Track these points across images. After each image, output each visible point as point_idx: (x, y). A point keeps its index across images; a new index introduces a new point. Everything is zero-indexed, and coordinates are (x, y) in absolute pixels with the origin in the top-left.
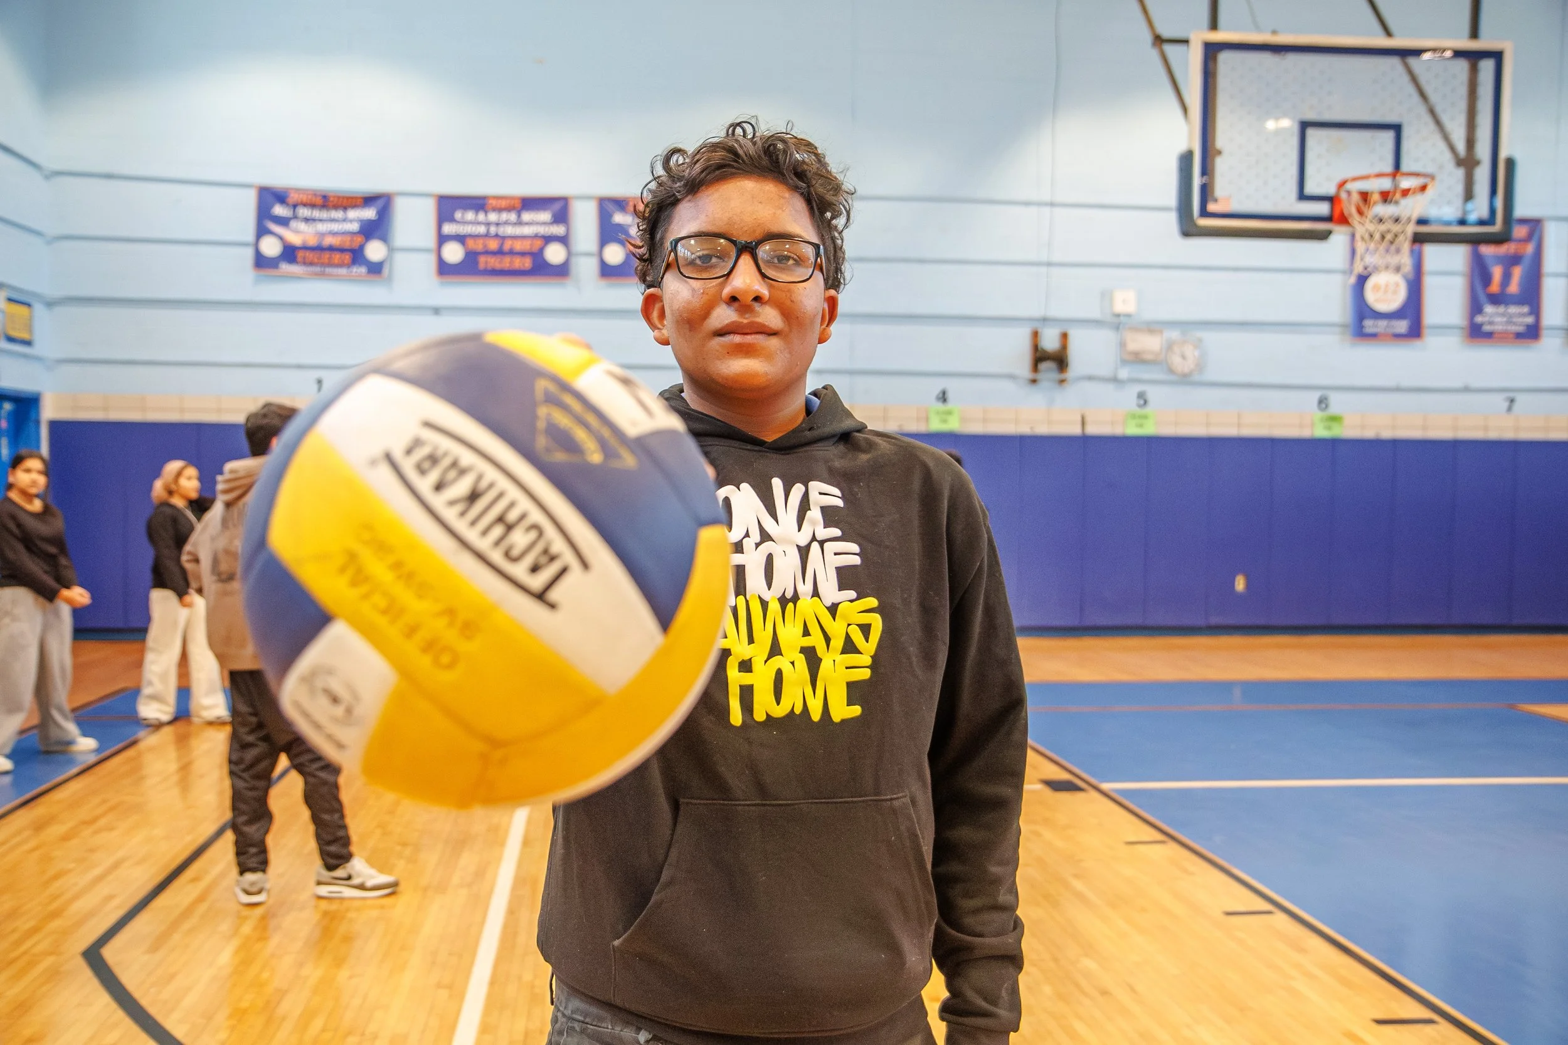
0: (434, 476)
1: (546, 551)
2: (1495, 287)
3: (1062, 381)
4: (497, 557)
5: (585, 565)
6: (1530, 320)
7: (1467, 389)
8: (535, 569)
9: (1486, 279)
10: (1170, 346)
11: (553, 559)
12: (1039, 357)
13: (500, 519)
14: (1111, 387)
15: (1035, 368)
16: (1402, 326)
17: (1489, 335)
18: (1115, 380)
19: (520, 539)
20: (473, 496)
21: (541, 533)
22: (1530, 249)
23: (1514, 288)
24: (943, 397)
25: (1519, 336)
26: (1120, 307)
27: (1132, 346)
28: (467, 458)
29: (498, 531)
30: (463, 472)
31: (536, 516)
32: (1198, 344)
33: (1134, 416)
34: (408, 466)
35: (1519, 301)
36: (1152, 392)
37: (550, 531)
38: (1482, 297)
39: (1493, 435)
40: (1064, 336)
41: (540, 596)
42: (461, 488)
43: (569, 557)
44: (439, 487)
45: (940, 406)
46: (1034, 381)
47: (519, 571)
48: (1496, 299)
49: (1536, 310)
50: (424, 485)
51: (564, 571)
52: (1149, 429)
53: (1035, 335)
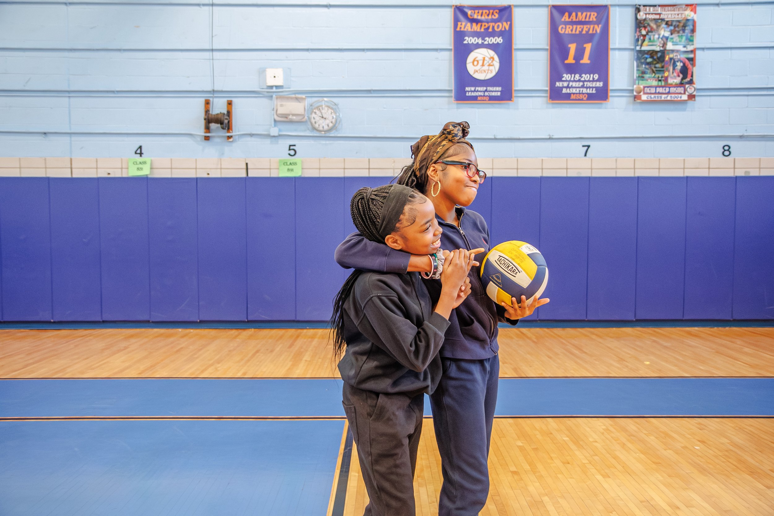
0: (513, 269)
1: (500, 261)
2: (570, 60)
3: (229, 137)
4: (505, 260)
5: (495, 261)
6: (600, 84)
7: (550, 139)
8: (501, 259)
9: (565, 53)
10: (312, 109)
11: (499, 261)
12: (210, 120)
13: (505, 264)
14: (268, 141)
15: (207, 129)
16: (496, 91)
17: (568, 97)
18: (268, 136)
19: (503, 262)
20: (508, 267)
21: (500, 263)
22: (598, 29)
23: (586, 60)
24: (140, 152)
25: (591, 97)
26: (271, 82)
27: (281, 111)
28: (509, 272)
29: (505, 263)
30: (510, 270)
31: (501, 265)
32: (334, 108)
33: (285, 164)
34: (517, 271)
35: (590, 70)
36: (300, 145)
37: (499, 264)
38: (561, 68)
39: (572, 174)
40: (230, 103)
41: (500, 256)
42: (510, 268)
43: (497, 261)
44: (513, 268)
45: (138, 158)
46: (207, 138)
47: (503, 259)
48: (571, 69)
49: (604, 77)
50: (514, 268)
51: (497, 260)
52: (297, 172)
53: (207, 103)
